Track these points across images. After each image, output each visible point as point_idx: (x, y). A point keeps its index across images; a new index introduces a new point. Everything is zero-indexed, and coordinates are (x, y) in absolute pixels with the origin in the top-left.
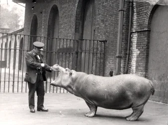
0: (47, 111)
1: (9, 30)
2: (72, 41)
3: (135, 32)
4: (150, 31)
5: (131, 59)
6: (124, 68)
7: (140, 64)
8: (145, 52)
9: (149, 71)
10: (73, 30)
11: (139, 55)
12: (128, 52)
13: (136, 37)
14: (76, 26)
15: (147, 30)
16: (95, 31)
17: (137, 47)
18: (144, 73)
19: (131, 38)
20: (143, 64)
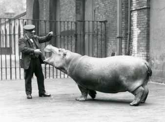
0: (49, 96)
1: (14, 14)
2: (73, 23)
3: (135, 10)
4: (149, 8)
5: (132, 39)
6: (126, 48)
7: (141, 43)
8: (145, 31)
9: (151, 50)
10: (74, 11)
11: (140, 34)
12: (129, 32)
13: (136, 16)
14: (77, 6)
15: (147, 8)
16: (95, 11)
17: (137, 26)
18: (146, 53)
19: (131, 16)
20: (144, 44)
